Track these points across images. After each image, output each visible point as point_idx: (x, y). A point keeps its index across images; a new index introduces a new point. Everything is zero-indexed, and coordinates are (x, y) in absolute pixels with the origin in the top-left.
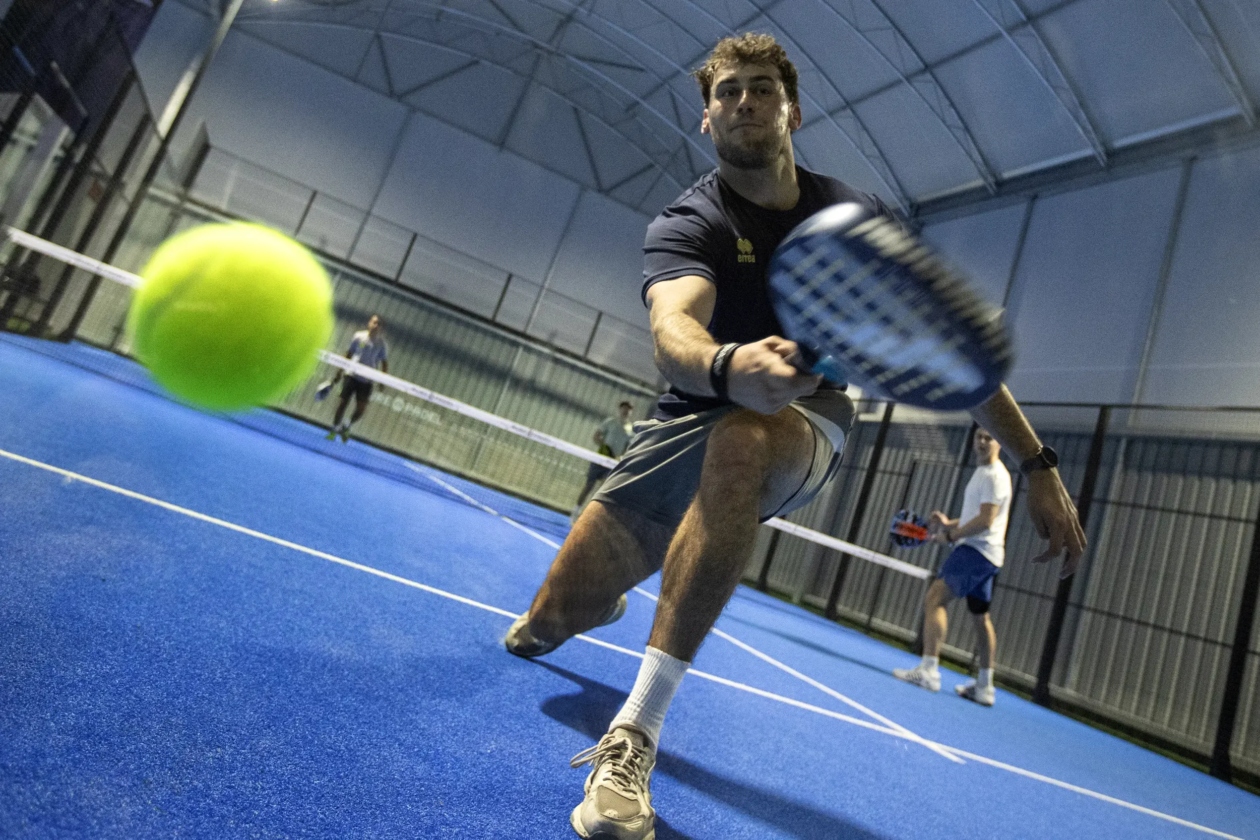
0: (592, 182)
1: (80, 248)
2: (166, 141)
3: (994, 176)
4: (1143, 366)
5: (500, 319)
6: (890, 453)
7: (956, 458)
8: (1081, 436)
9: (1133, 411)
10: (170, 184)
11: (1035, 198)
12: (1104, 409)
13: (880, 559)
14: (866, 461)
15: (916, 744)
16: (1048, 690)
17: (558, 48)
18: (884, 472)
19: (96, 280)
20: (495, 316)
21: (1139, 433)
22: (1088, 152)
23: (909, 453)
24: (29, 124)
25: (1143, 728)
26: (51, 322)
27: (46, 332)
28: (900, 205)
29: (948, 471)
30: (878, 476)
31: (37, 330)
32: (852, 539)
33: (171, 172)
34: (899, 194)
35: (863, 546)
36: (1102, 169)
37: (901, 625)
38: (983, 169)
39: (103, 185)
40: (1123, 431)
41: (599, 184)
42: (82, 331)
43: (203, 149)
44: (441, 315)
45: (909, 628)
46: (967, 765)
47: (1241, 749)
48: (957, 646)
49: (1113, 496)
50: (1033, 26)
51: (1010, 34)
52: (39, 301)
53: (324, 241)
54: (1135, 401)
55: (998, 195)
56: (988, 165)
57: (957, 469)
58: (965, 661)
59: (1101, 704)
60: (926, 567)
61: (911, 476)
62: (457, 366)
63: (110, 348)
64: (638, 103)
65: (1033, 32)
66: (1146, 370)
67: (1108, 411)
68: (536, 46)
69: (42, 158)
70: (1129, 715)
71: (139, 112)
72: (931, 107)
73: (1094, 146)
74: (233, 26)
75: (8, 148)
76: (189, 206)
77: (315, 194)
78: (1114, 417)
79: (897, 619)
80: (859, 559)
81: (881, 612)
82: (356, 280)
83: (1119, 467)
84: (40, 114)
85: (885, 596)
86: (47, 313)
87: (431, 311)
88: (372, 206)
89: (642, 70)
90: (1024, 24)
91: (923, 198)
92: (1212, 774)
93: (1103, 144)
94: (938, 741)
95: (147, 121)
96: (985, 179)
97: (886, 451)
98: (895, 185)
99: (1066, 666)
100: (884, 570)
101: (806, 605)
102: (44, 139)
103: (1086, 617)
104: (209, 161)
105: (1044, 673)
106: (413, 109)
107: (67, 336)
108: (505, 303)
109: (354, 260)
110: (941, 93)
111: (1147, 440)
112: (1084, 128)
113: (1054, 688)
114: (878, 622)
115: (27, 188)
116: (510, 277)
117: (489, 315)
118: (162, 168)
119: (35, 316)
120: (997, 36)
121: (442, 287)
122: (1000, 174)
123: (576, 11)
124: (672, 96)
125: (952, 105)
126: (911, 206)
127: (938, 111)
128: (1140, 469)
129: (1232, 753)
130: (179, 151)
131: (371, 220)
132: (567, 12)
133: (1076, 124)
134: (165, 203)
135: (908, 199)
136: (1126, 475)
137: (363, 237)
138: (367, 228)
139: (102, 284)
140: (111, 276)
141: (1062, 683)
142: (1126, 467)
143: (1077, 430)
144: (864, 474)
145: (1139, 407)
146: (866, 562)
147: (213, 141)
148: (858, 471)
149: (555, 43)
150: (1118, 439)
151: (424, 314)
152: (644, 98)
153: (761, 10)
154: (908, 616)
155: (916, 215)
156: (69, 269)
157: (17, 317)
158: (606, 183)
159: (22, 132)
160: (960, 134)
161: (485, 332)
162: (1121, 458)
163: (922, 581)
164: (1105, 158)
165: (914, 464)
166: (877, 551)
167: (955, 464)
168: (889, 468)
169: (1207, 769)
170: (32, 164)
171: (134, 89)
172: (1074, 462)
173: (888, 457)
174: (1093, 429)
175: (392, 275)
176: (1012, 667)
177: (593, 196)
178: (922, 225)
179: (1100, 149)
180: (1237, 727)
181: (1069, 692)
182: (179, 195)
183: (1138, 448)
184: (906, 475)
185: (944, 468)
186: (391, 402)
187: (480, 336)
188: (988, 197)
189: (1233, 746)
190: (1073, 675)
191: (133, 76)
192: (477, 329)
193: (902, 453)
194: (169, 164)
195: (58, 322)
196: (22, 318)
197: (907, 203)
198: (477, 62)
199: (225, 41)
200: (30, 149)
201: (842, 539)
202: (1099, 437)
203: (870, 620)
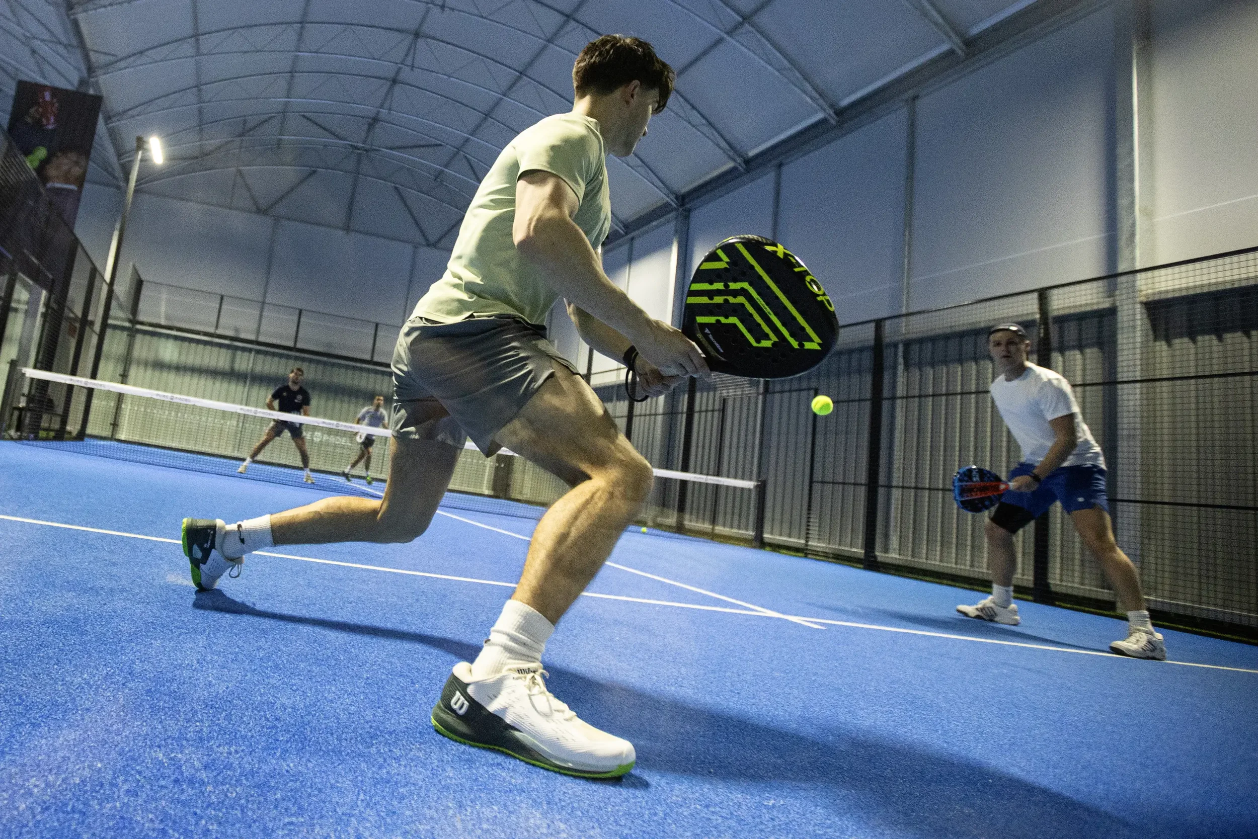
0: (422, 240)
1: (74, 373)
2: (111, 284)
3: (740, 156)
4: (905, 282)
5: (376, 359)
6: (702, 396)
7: (758, 389)
8: (861, 350)
9: (904, 319)
10: (121, 314)
11: (780, 165)
12: (879, 324)
13: (712, 480)
14: (684, 405)
15: (779, 619)
16: (875, 557)
17: (372, 145)
18: (700, 412)
19: (90, 391)
20: (372, 357)
21: (913, 336)
22: (820, 116)
23: (718, 393)
24: (21, 295)
25: (966, 574)
26: (68, 428)
27: (66, 436)
28: (667, 199)
29: (753, 401)
30: (696, 416)
31: (60, 435)
32: (685, 469)
33: (120, 306)
34: (665, 190)
35: (695, 472)
36: (834, 127)
37: (739, 528)
38: (731, 153)
39: (77, 325)
40: (897, 338)
41: (427, 240)
42: (89, 431)
43: (139, 285)
44: (333, 365)
45: (747, 529)
46: (828, 631)
47: (1058, 577)
48: (790, 536)
49: (899, 393)
50: (749, 23)
51: (731, 37)
52: (56, 415)
53: (237, 330)
54: (904, 311)
55: (748, 171)
56: (733, 148)
57: (761, 397)
58: (798, 546)
59: (922, 561)
60: (751, 480)
61: (723, 410)
62: (354, 400)
63: (112, 438)
64: (442, 171)
65: (751, 29)
66: (908, 284)
67: (882, 323)
68: (357, 148)
69: (34, 316)
70: (950, 565)
71: (88, 267)
72: (677, 114)
73: (824, 110)
74: (136, 191)
75: (11, 315)
76: (139, 327)
77: (222, 298)
78: (888, 326)
79: (736, 523)
80: (694, 483)
81: (720, 519)
82: (266, 353)
83: (901, 368)
84: (25, 286)
85: (721, 508)
86: (64, 422)
87: (325, 364)
88: (265, 296)
89: (440, 145)
90: (741, 24)
91: (684, 190)
92: (1035, 601)
93: (832, 106)
94: (796, 615)
95: (94, 273)
96: (734, 160)
97: (698, 395)
98: (661, 185)
99: (886, 536)
100: (717, 487)
101: (658, 526)
102: (32, 303)
103: (896, 494)
104: (145, 292)
105: (869, 544)
106: (277, 219)
107: (81, 435)
108: (378, 344)
109: (262, 339)
110: (681, 100)
111: (921, 341)
112: (811, 98)
113: (880, 555)
114: (719, 529)
115: (30, 339)
116: (377, 325)
117: (367, 357)
118: (114, 304)
119: (56, 426)
120: (720, 41)
121: (329, 345)
122: (747, 154)
123: (379, 112)
124: (468, 160)
125: (694, 107)
126: (677, 198)
127: (683, 115)
128: (920, 366)
129: (1051, 581)
130: (122, 289)
131: (266, 306)
132: (372, 115)
133: (804, 96)
134: (123, 328)
135: (673, 192)
136: (908, 373)
137: (264, 321)
138: (265, 313)
139: (95, 393)
140: (99, 388)
141: (886, 550)
142: (907, 366)
143: (857, 346)
144: (684, 416)
145: (908, 315)
146: (700, 483)
147: (143, 277)
148: (679, 416)
149: (369, 141)
150: (896, 346)
151: (321, 367)
152: (446, 166)
153: (521, 73)
154: (743, 520)
155: (683, 205)
156: (70, 387)
157: (45, 429)
158: (432, 238)
159: (19, 301)
160: (705, 129)
161: (368, 370)
162: (901, 360)
163: (749, 490)
164: (835, 116)
165: (724, 401)
166: (708, 474)
167: (758, 394)
168: (704, 408)
169: (1030, 598)
170: (29, 322)
171: (79, 250)
172: (859, 372)
173: (701, 399)
174: (872, 343)
175: (290, 344)
176: (840, 545)
177: (424, 252)
178: (689, 211)
179: (831, 112)
180: (1051, 559)
181: (893, 556)
182: (130, 321)
183: (915, 348)
184: (719, 410)
185: (749, 398)
186: (312, 436)
187: (365, 375)
188: (741, 175)
189: (1050, 575)
190: (894, 542)
191: (76, 242)
192: (361, 370)
193: (711, 394)
194: (118, 299)
195: (73, 427)
196: (48, 430)
197: (673, 197)
198: (315, 172)
199: (133, 202)
200: (26, 312)
201: (677, 470)
202: (878, 348)
203: (713, 529)
